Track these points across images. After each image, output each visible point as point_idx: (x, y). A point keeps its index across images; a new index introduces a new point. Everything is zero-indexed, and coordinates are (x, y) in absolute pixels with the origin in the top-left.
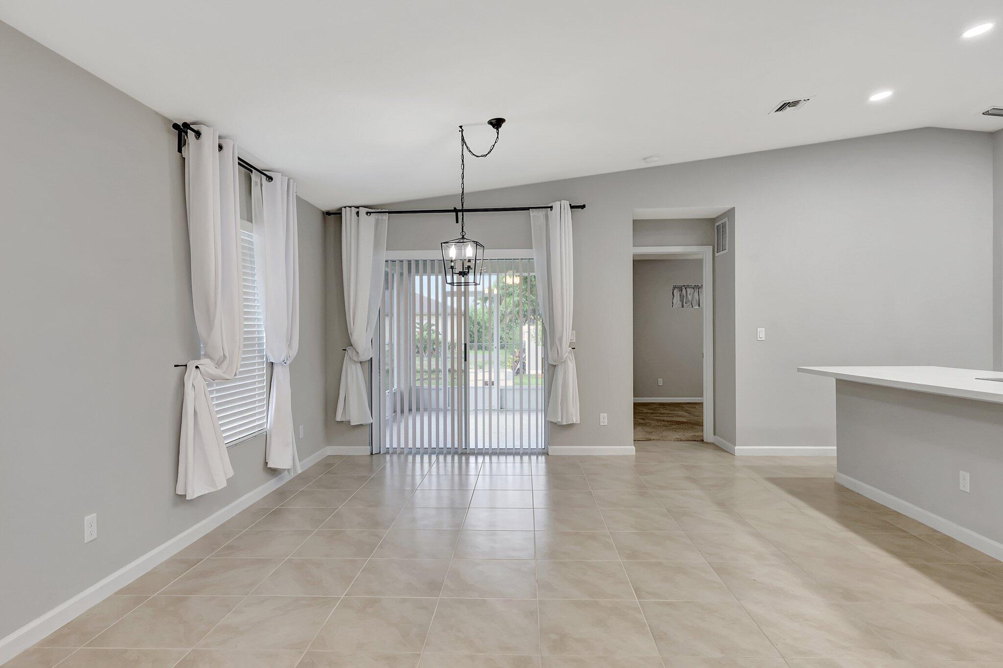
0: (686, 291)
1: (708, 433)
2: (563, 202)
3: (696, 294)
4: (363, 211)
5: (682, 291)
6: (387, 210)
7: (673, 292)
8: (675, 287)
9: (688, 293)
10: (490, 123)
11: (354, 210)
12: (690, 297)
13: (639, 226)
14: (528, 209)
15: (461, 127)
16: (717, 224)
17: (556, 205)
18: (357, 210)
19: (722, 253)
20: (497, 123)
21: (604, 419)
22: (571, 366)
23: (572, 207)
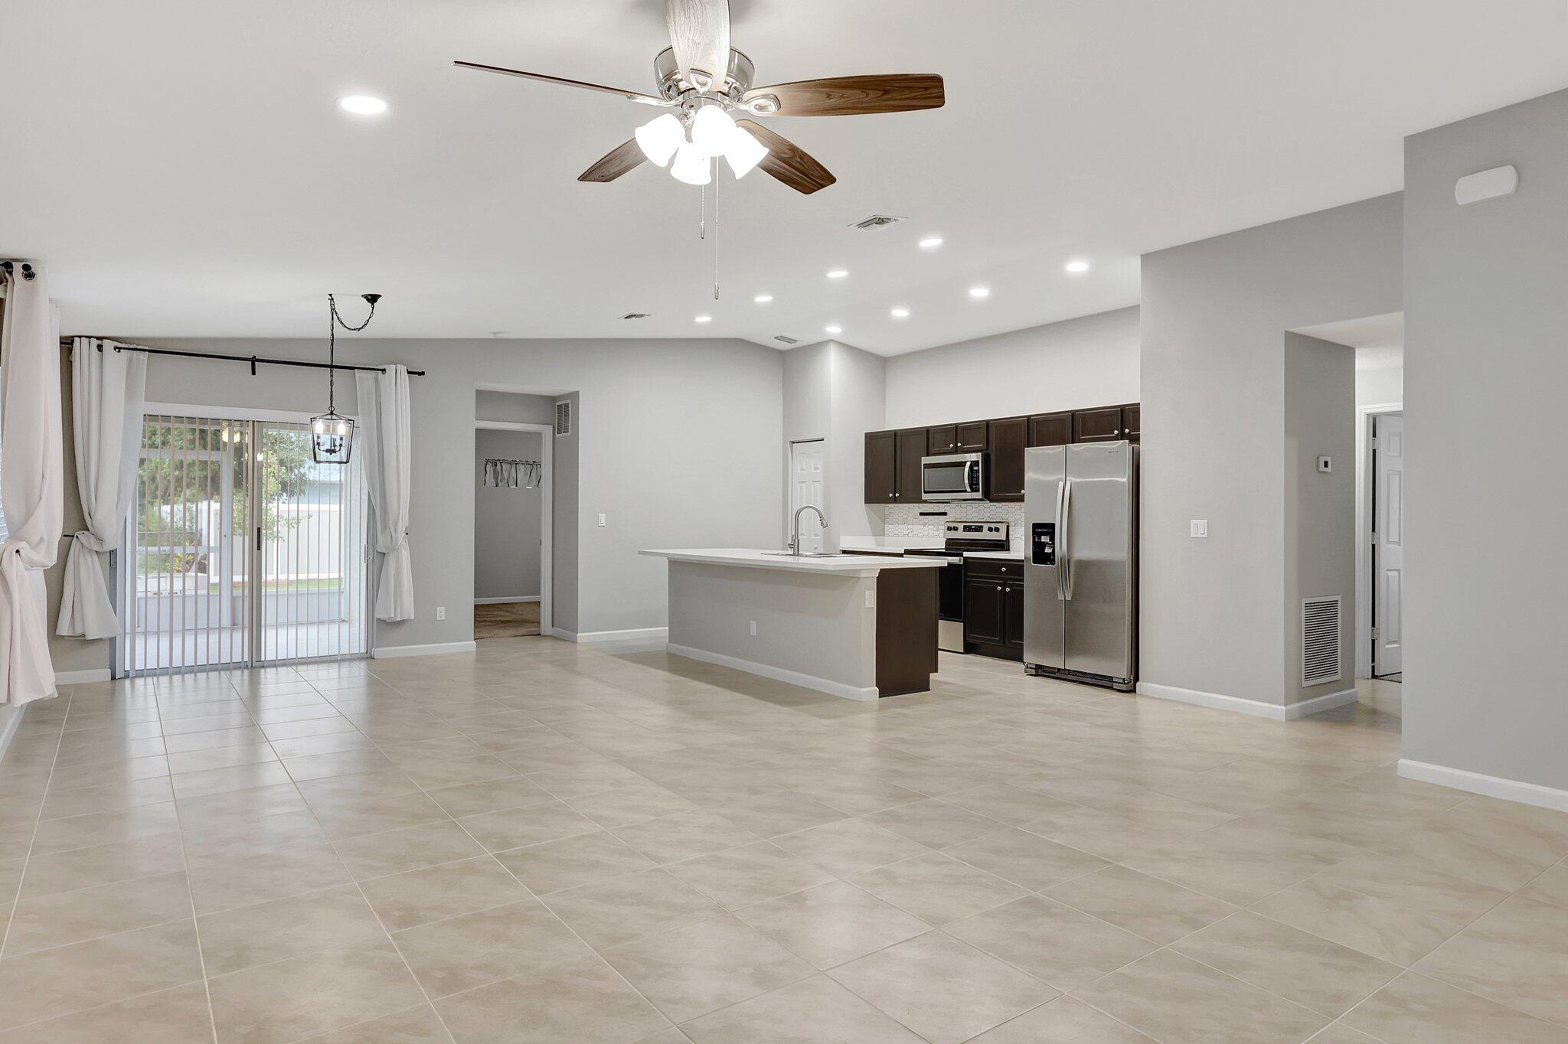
0: (501, 466)
1: (546, 626)
2: (399, 366)
3: (513, 470)
4: (108, 345)
5: (496, 466)
6: (147, 348)
7: (485, 467)
8: (487, 461)
9: (504, 468)
10: (366, 297)
11: (95, 342)
12: (506, 475)
13: (483, 397)
14: (353, 368)
15: (331, 295)
16: (558, 404)
17: (391, 369)
18: (99, 342)
19: (563, 434)
20: (373, 299)
21: (441, 613)
22: (405, 554)
23: (409, 373)
